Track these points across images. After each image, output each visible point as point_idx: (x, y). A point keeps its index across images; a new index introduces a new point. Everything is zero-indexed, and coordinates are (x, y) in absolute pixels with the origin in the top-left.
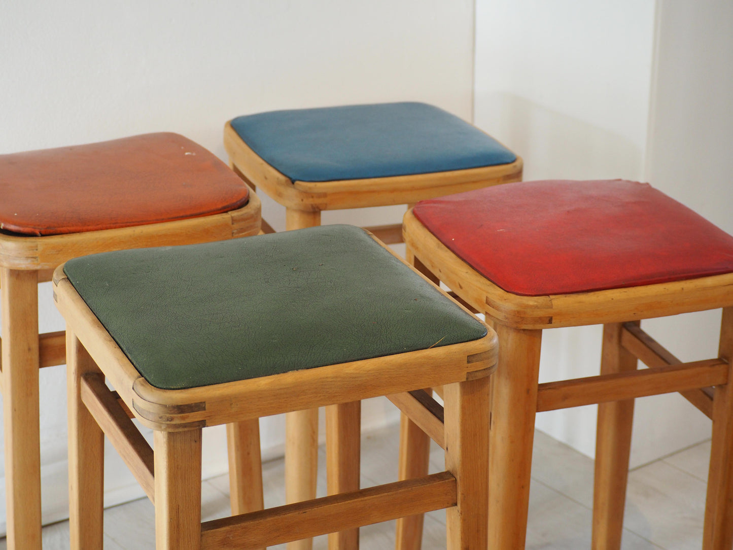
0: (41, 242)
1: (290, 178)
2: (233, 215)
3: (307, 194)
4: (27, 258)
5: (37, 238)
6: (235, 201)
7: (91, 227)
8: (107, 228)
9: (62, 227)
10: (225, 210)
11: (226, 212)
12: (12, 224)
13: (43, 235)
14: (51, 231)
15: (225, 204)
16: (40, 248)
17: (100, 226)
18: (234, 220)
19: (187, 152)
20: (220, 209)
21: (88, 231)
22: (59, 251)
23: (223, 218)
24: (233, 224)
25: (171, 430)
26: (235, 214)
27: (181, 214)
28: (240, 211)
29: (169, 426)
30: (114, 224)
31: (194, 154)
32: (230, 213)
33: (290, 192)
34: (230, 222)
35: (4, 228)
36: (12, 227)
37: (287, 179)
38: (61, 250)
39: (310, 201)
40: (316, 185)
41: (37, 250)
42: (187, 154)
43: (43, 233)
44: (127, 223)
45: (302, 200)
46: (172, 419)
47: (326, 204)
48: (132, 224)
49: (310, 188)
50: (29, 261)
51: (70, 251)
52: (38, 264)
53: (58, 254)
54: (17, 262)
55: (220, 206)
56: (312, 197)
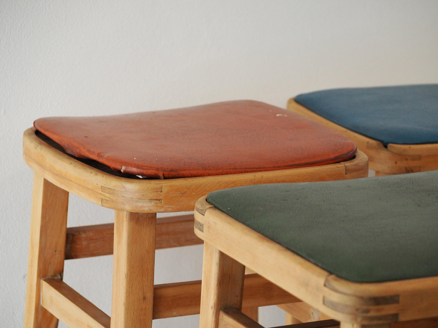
0: (165, 184)
1: (382, 142)
2: (346, 165)
3: (402, 156)
4: (151, 200)
5: (161, 180)
6: (345, 152)
7: (211, 172)
8: (227, 174)
9: (185, 170)
10: (337, 160)
11: (339, 162)
12: (135, 167)
13: (165, 178)
14: (174, 174)
15: (336, 155)
16: (165, 190)
17: (221, 171)
18: (347, 171)
19: (278, 114)
20: (333, 160)
21: (209, 175)
22: (183, 194)
23: (337, 167)
24: (346, 174)
25: (365, 323)
26: (348, 164)
27: (297, 162)
28: (352, 162)
29: (365, 318)
30: (233, 169)
31: (286, 116)
32: (342, 163)
33: (384, 154)
34: (344, 172)
35: (124, 171)
36: (134, 170)
37: (378, 142)
38: (185, 193)
39: (403, 164)
40: (410, 147)
41: (162, 192)
42: (278, 115)
43: (166, 176)
44: (246, 168)
45: (396, 163)
46: (368, 311)
47: (420, 167)
48: (251, 170)
49: (405, 150)
50: (153, 203)
51: (194, 194)
52: (162, 207)
53: (181, 196)
54: (140, 204)
55: (332, 156)
56: (407, 159)
